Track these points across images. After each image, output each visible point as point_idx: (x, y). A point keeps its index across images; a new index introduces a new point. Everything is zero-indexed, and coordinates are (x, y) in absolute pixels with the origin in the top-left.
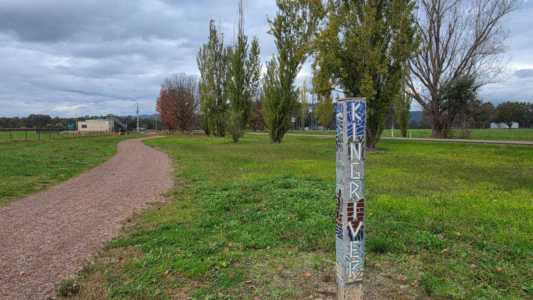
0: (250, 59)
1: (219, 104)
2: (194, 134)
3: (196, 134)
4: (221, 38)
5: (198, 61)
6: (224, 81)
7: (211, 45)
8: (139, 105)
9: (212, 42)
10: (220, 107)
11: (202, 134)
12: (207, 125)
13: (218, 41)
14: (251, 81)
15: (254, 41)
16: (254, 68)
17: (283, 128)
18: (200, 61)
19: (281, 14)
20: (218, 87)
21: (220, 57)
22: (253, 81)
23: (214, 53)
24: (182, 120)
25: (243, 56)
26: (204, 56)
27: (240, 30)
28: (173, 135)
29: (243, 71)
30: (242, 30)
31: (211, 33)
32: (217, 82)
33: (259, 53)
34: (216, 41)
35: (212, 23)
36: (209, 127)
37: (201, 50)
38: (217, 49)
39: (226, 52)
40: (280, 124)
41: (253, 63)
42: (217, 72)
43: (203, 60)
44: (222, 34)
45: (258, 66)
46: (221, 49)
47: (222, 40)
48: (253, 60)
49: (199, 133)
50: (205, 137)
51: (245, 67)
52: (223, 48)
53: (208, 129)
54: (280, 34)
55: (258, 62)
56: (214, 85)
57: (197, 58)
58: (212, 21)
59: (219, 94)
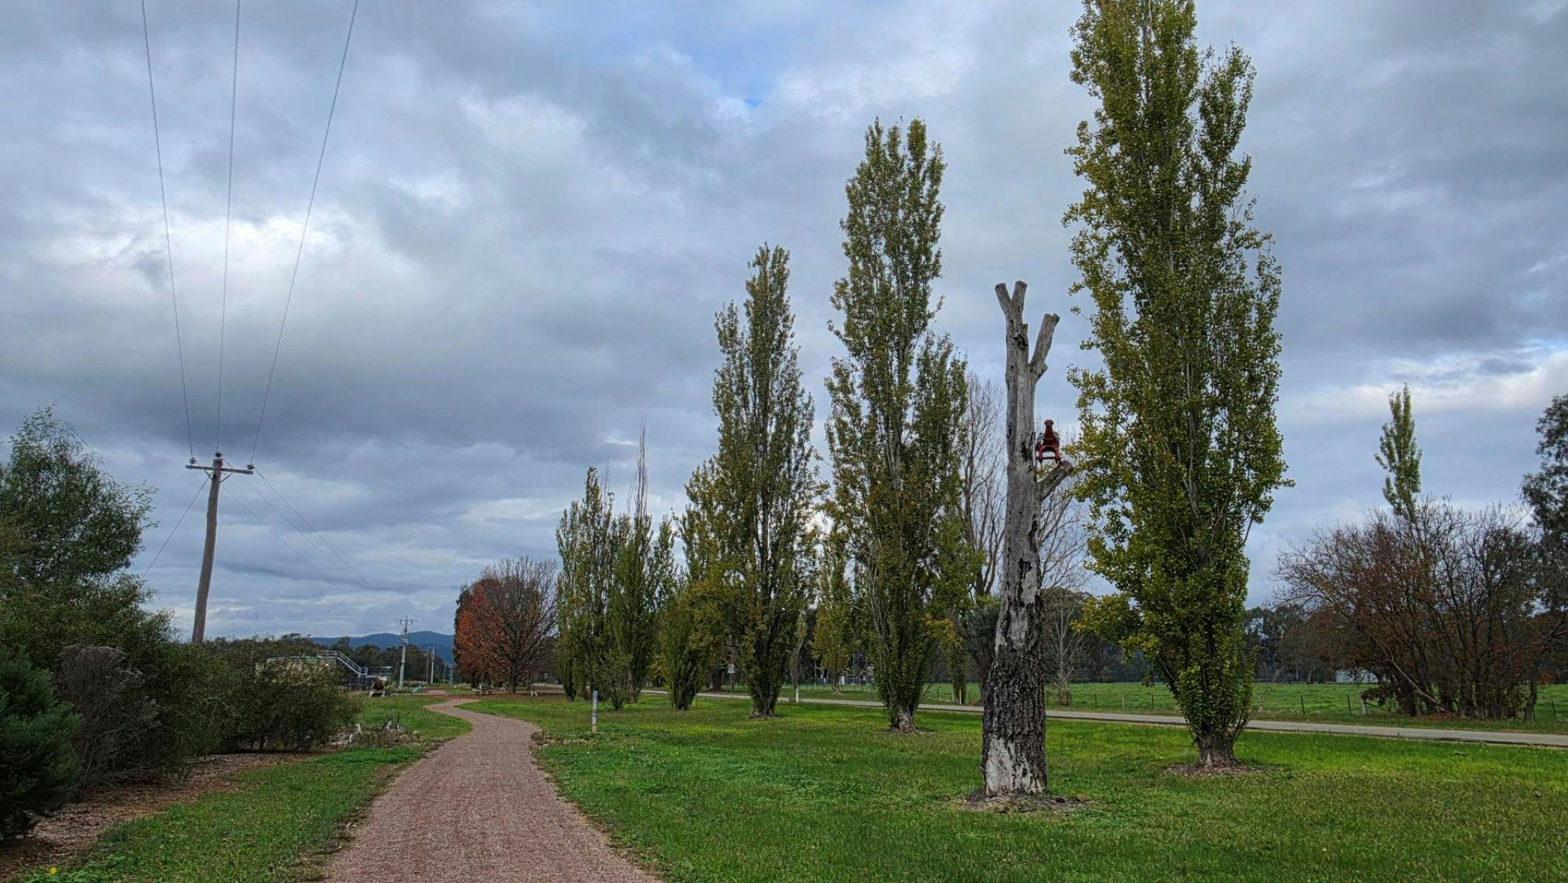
0: (656, 555)
1: (597, 634)
2: (539, 694)
3: (544, 694)
4: (608, 502)
5: (559, 536)
6: (610, 585)
7: (588, 515)
8: (409, 623)
9: (590, 510)
10: (598, 639)
11: (558, 694)
12: (571, 678)
13: (601, 508)
14: (657, 595)
15: (665, 524)
16: (662, 572)
17: (692, 687)
18: (562, 536)
19: (692, 509)
20: (598, 597)
21: (604, 538)
22: (660, 596)
23: (592, 531)
24: (514, 661)
25: (643, 550)
26: (572, 526)
27: (639, 505)
28: (491, 698)
29: (642, 579)
30: (644, 504)
31: (588, 492)
32: (596, 589)
33: (672, 545)
34: (596, 509)
35: (592, 474)
36: (573, 681)
37: (566, 516)
38: (599, 524)
39: (617, 529)
40: (687, 680)
41: (661, 563)
42: (597, 569)
43: (570, 535)
44: (609, 494)
45: (670, 568)
46: (607, 523)
47: (611, 505)
48: (662, 557)
49: (553, 691)
50: (565, 702)
51: (646, 568)
52: (611, 520)
53: (571, 684)
54: (692, 538)
55: (670, 561)
56: (588, 594)
57: (558, 531)
58: (591, 470)
59: (599, 612)
